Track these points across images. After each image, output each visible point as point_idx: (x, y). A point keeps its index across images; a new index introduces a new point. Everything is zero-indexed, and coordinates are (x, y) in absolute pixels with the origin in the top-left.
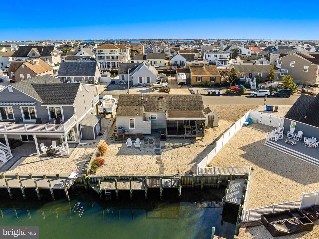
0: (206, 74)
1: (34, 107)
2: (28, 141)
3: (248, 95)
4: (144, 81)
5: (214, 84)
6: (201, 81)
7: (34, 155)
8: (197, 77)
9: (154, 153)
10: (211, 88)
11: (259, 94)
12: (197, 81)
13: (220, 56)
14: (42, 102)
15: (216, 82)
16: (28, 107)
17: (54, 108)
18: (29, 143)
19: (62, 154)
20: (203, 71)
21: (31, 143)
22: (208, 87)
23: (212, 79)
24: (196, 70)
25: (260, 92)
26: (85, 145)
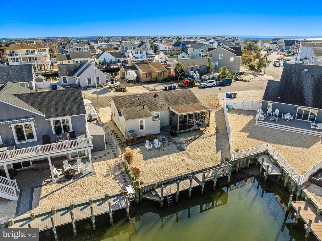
0: (154, 70)
1: (32, 123)
2: (23, 168)
3: (198, 86)
4: (94, 82)
5: (162, 79)
6: (151, 77)
7: (48, 183)
8: (147, 74)
9: (178, 150)
10: (162, 83)
11: (208, 85)
12: (147, 78)
13: (146, 52)
14: (44, 116)
15: (164, 77)
16: (23, 124)
17: (60, 120)
18: (25, 170)
19: (84, 173)
20: (150, 67)
21: (28, 170)
22: (159, 83)
23: (160, 74)
24: (143, 66)
25: (209, 82)
26: (100, 157)
